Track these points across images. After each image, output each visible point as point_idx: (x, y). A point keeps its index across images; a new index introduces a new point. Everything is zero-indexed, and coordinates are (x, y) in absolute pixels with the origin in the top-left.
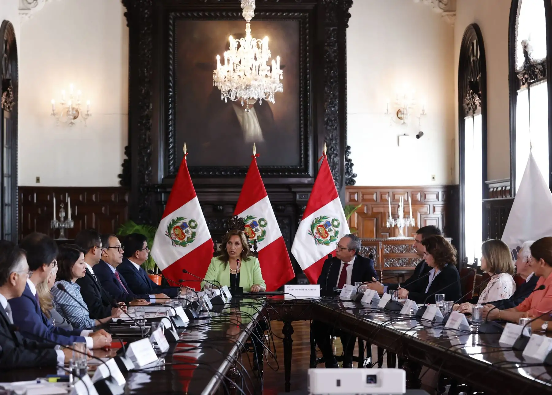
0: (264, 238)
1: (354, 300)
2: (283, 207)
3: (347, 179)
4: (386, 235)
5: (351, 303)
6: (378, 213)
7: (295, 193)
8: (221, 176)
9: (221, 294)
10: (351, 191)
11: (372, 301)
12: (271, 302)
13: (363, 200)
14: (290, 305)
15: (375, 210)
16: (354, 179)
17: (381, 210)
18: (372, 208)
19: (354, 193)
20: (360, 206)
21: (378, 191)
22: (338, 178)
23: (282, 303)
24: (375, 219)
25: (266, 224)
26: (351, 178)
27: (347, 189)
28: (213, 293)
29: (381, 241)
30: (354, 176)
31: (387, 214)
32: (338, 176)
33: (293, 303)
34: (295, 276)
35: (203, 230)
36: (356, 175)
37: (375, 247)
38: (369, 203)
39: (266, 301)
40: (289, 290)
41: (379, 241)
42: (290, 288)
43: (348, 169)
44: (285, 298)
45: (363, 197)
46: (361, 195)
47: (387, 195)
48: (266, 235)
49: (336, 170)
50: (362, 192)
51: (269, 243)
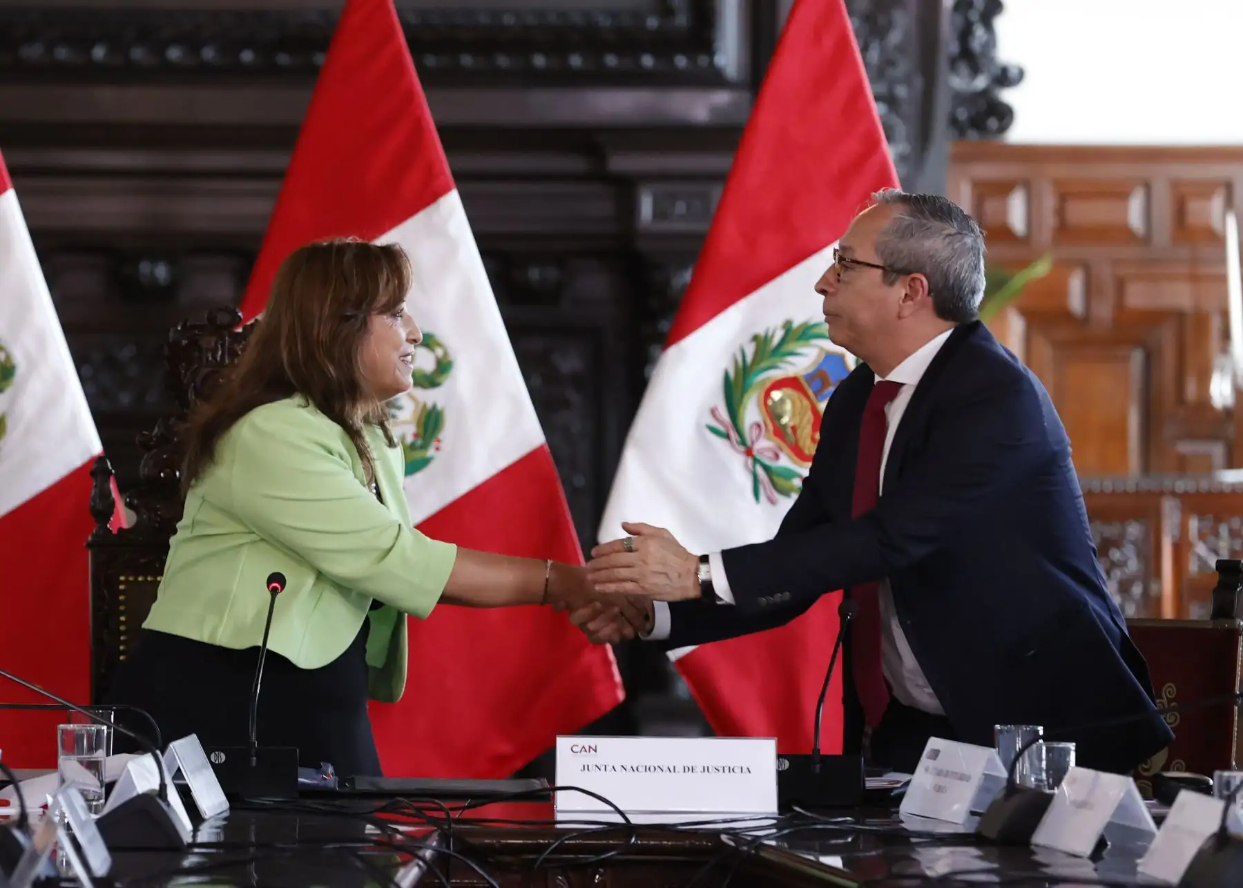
0: (431, 452)
1: (991, 833)
2: (552, 273)
3: (962, 99)
4: (1207, 458)
5: (973, 851)
6: (1155, 317)
7: (626, 187)
8: (164, 73)
9: (163, 786)
10: (987, 171)
11: (1101, 844)
12: (472, 841)
13: (1064, 231)
14: (592, 858)
15: (1138, 297)
16: (1008, 96)
17: (1179, 296)
18: (1120, 285)
19: (1003, 189)
20: (1041, 269)
21: (1160, 177)
22: (901, 91)
23: (540, 849)
24: (1137, 358)
25: (444, 366)
26: (985, 94)
27: (962, 159)
28: (109, 787)
29: (1173, 494)
30: (1005, 78)
31: (1215, 323)
32: (907, 81)
33: (611, 848)
34: (621, 695)
35: (52, 401)
36: (1021, 74)
37: (1134, 530)
38: (1099, 255)
39: (444, 838)
40: (586, 768)
41: (1161, 494)
42: (590, 759)
43: (965, 34)
44: (559, 817)
45: (1060, 212)
46: (1049, 202)
47: (1217, 203)
48: (447, 434)
49: (895, 37)
50: (1057, 183)
51: (464, 486)
